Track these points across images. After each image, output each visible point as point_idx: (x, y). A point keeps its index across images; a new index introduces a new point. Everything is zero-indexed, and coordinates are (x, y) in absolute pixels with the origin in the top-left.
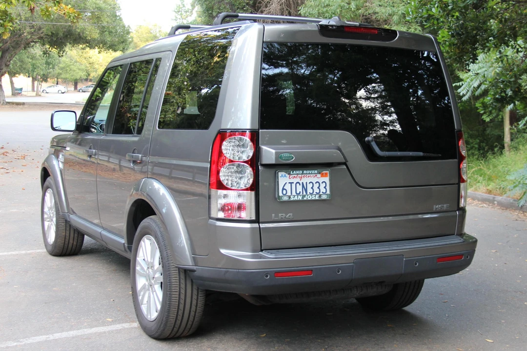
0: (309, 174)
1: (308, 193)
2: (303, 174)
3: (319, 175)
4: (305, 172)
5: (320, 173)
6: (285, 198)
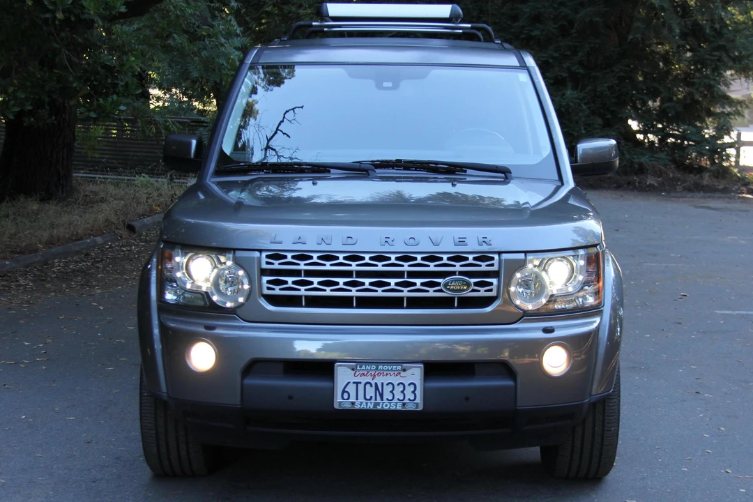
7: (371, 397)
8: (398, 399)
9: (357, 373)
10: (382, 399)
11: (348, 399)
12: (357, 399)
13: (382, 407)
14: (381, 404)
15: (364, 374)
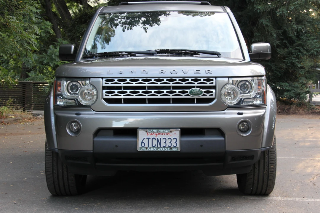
7: (155, 145)
8: (168, 146)
9: (149, 133)
10: (160, 146)
11: (144, 146)
12: (148, 146)
13: (161, 150)
14: (160, 148)
15: (152, 134)
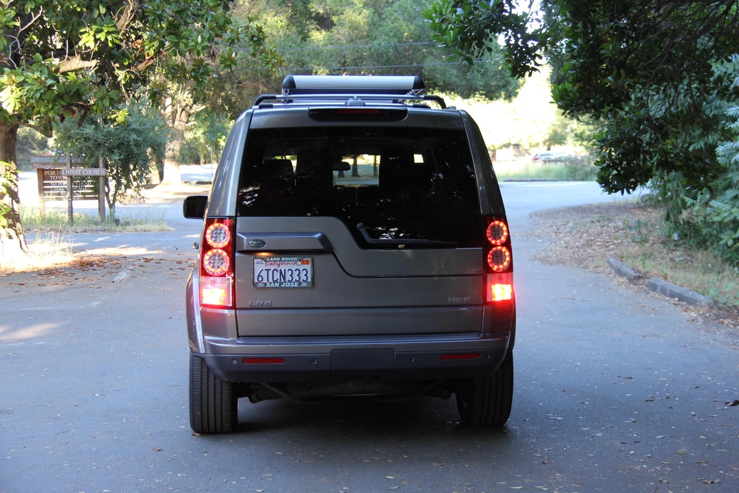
0: (288, 261)
1: (287, 281)
2: (280, 261)
3: (299, 263)
4: (283, 259)
5: (300, 260)
6: (261, 285)
